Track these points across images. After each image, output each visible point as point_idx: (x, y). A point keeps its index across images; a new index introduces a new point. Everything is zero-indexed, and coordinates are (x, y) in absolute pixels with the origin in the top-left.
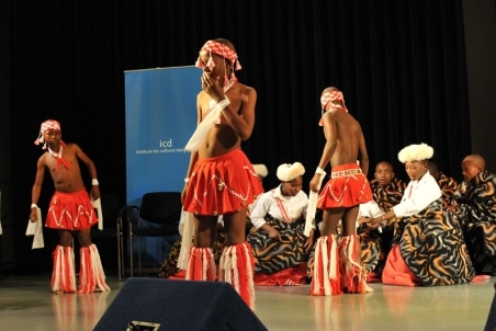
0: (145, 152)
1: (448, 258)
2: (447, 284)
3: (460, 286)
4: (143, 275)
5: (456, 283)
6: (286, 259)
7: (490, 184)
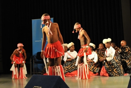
0: (38, 41)
1: (118, 69)
2: (117, 76)
3: (121, 76)
4: (37, 74)
5: (120, 76)
6: (75, 68)
7: (127, 48)
